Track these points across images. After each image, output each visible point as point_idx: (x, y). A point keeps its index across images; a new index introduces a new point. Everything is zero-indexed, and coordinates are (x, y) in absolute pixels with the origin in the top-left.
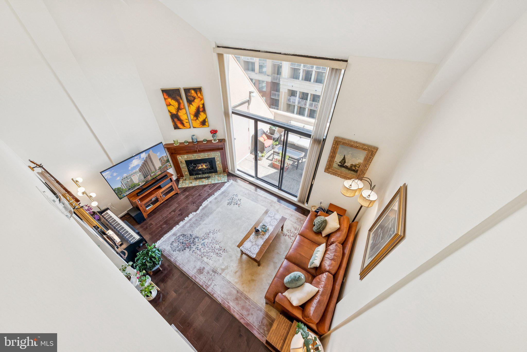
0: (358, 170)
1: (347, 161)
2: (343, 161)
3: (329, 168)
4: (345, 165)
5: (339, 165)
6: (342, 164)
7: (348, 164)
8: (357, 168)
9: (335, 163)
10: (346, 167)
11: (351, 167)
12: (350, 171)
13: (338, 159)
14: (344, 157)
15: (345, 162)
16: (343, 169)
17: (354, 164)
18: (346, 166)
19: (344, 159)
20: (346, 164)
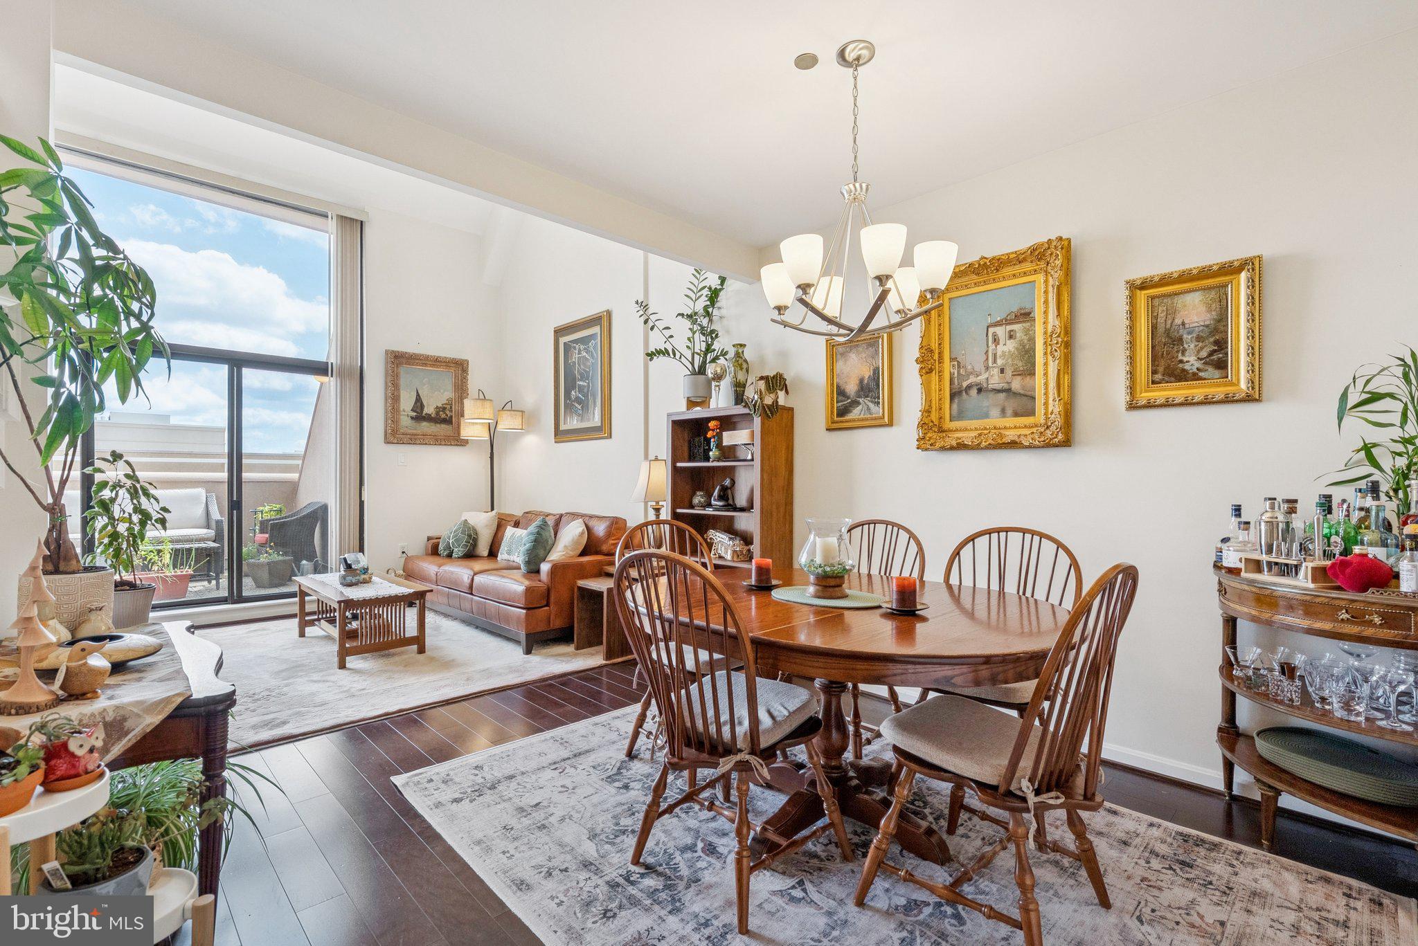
0: (451, 417)
1: (425, 403)
2: (419, 404)
3: (395, 432)
4: (424, 412)
5: (412, 418)
6: (419, 415)
7: (429, 409)
8: (448, 412)
9: (404, 415)
10: (428, 418)
11: (437, 413)
12: (438, 425)
13: (407, 403)
14: (418, 395)
15: (422, 406)
16: (424, 424)
17: (440, 405)
18: (426, 414)
19: (418, 399)
20: (426, 411)
